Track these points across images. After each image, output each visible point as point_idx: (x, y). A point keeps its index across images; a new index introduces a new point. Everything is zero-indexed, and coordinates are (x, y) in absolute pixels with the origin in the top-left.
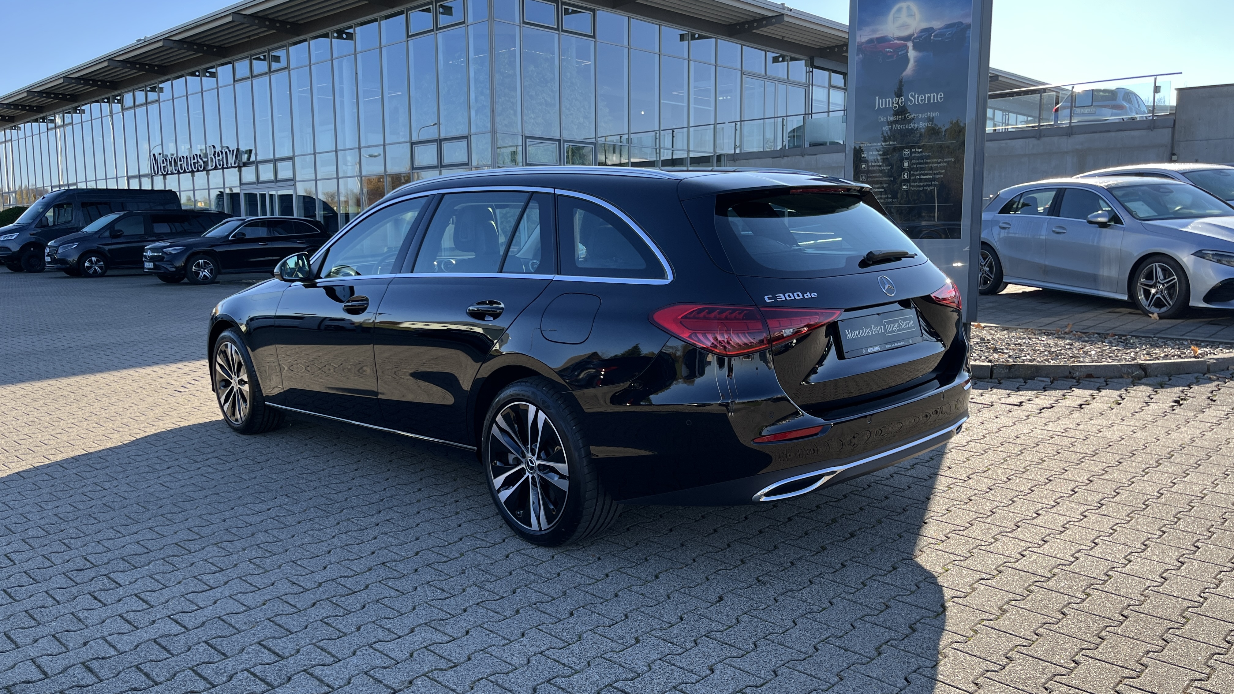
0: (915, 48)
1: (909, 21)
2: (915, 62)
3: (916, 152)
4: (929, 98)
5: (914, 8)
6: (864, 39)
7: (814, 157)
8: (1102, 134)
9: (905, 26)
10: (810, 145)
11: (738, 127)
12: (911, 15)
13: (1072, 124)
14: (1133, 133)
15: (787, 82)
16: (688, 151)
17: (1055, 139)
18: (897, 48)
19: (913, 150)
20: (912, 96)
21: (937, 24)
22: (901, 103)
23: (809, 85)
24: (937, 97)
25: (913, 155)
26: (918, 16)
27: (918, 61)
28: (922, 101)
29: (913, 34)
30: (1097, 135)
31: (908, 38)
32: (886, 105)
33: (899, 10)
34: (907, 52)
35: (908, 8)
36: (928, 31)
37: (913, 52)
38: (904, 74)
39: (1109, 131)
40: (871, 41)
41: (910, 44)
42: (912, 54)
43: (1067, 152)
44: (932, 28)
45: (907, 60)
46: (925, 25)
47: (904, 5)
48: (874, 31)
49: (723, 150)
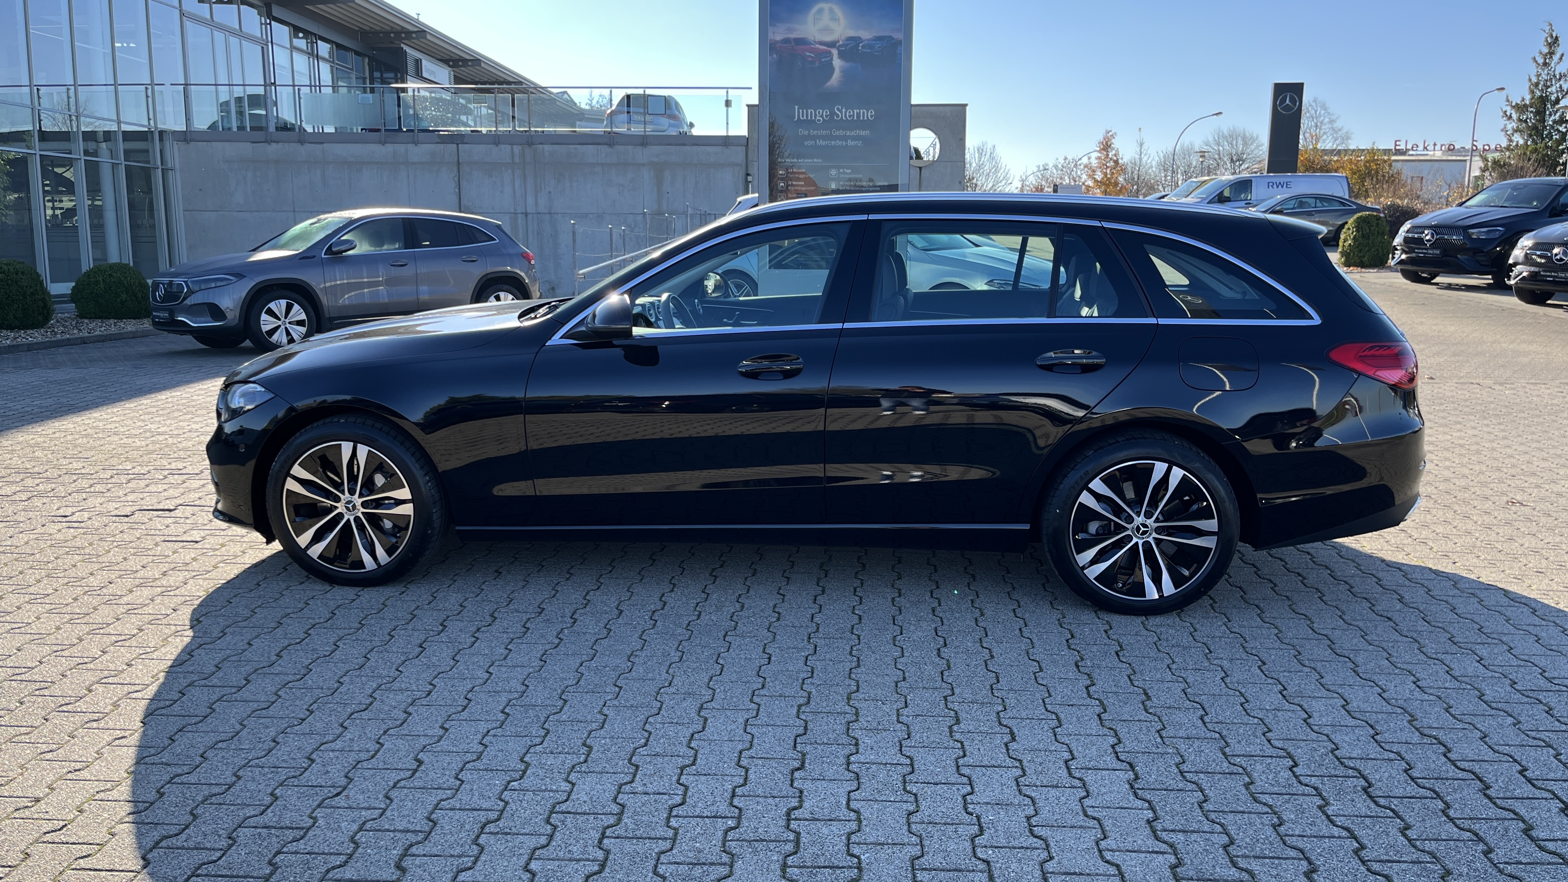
0: (841, 55)
1: (833, 25)
2: (841, 72)
3: (844, 173)
4: (858, 115)
5: (838, 11)
6: (779, 38)
7: (320, 146)
8: (677, 147)
9: (827, 30)
10: (277, 129)
11: (149, 91)
12: (834, 19)
13: (647, 133)
14: (708, 148)
15: (240, 34)
16: (119, 123)
17: (630, 148)
18: (820, 54)
19: (841, 171)
20: (838, 109)
21: (866, 35)
22: (826, 116)
23: (265, 45)
24: (868, 114)
25: (841, 176)
26: (842, 21)
27: (843, 71)
28: (850, 116)
29: (838, 41)
30: (672, 148)
31: (832, 44)
32: (807, 116)
33: (821, 11)
34: (832, 59)
35: (831, 10)
36: (856, 40)
37: (839, 60)
38: (829, 84)
39: (684, 145)
40: (786, 41)
41: (835, 52)
42: (837, 63)
43: (643, 165)
44: (859, 38)
45: (832, 70)
46: (852, 33)
47: (826, 6)
48: (790, 30)
49: (164, 124)
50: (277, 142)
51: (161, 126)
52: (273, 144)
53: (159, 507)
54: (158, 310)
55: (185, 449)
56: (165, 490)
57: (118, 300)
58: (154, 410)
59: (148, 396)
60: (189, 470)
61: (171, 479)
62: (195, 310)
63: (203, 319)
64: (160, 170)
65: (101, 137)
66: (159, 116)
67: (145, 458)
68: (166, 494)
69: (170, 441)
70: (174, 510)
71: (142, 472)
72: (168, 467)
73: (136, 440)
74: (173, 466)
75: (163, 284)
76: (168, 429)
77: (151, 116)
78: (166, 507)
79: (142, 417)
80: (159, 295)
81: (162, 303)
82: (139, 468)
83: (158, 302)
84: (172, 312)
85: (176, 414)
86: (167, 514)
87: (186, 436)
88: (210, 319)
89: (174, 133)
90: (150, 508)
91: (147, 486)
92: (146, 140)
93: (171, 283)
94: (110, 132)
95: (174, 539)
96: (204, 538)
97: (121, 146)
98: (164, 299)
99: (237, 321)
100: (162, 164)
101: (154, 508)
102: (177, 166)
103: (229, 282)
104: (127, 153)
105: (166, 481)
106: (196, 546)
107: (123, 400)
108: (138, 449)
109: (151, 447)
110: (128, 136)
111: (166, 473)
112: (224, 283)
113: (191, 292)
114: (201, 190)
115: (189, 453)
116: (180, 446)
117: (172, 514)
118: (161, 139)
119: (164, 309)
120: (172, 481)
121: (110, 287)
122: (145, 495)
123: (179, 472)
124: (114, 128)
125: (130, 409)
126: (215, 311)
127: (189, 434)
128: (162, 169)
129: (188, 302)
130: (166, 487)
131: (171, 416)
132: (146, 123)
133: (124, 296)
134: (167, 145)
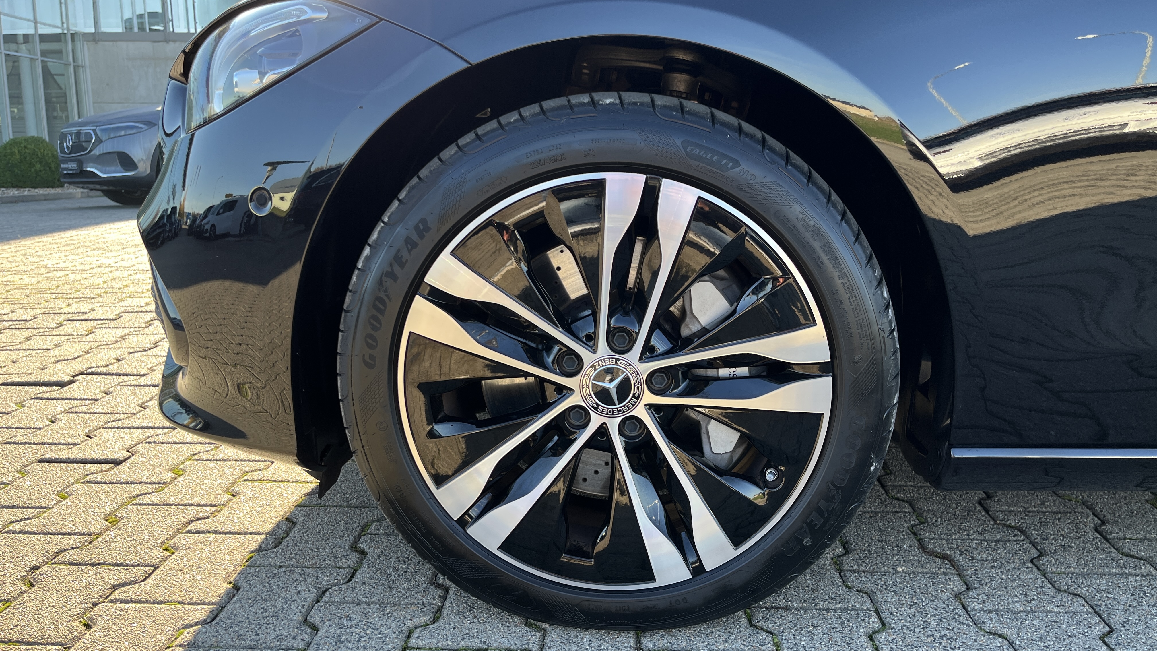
16: (36, 26)
49: (76, 27)
50: (174, 41)
51: (74, 29)
52: (171, 43)
53: (40, 379)
54: (65, 161)
55: (95, 287)
56: (57, 346)
57: (33, 170)
58: (55, 246)
59: (50, 235)
60: (100, 314)
61: (69, 328)
62: (103, 159)
63: (113, 169)
64: (72, 67)
65: (21, 39)
66: (71, 21)
67: (33, 298)
68: (57, 352)
69: (72, 277)
70: (71, 382)
71: (24, 317)
72: (65, 310)
73: (25, 277)
74: (74, 308)
75: (71, 135)
76: (70, 265)
77: (64, 20)
78: (54, 379)
79: (38, 254)
80: (68, 147)
81: (70, 154)
82: (21, 311)
83: (66, 153)
84: (80, 163)
85: (82, 250)
86: (55, 392)
87: (94, 271)
88: (119, 168)
89: (85, 34)
90: (24, 379)
91: (28, 339)
92: (60, 41)
93: (78, 134)
94: (28, 35)
95: (65, 454)
96: (131, 452)
97: (38, 47)
98: (73, 150)
99: (148, 171)
100: (74, 61)
101: (32, 379)
102: (87, 63)
103: (140, 130)
104: (44, 53)
105: (60, 331)
106: (115, 473)
107: (19, 239)
108: (25, 287)
109: (43, 285)
110: (44, 38)
111: (61, 318)
112: (134, 131)
113: (99, 141)
114: (108, 84)
115: (98, 291)
116: (85, 282)
117: (65, 392)
118: (73, 40)
119: (72, 160)
120: (70, 331)
121: (25, 158)
122: (21, 354)
123: (82, 317)
124: (32, 31)
125: (25, 246)
126: (126, 161)
127: (99, 270)
128: (74, 66)
129: (97, 152)
130: (58, 340)
131: (76, 251)
132: (60, 25)
133: (38, 167)
134: (78, 44)
